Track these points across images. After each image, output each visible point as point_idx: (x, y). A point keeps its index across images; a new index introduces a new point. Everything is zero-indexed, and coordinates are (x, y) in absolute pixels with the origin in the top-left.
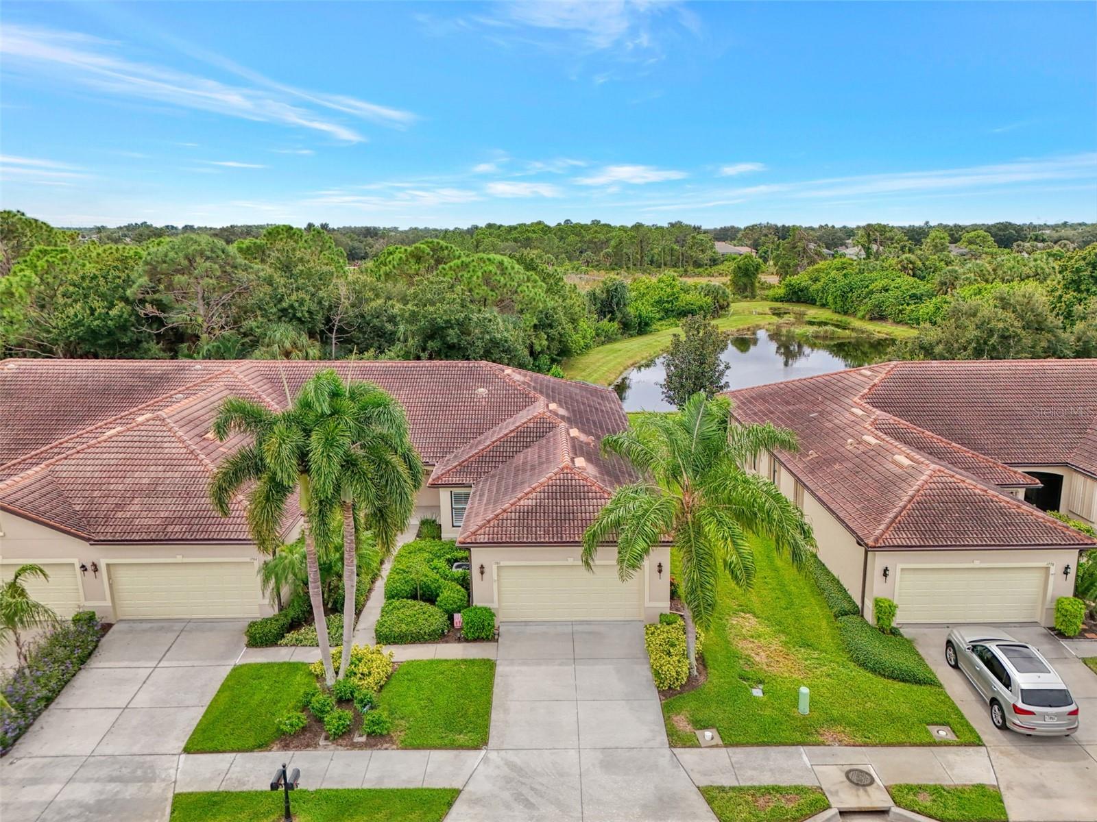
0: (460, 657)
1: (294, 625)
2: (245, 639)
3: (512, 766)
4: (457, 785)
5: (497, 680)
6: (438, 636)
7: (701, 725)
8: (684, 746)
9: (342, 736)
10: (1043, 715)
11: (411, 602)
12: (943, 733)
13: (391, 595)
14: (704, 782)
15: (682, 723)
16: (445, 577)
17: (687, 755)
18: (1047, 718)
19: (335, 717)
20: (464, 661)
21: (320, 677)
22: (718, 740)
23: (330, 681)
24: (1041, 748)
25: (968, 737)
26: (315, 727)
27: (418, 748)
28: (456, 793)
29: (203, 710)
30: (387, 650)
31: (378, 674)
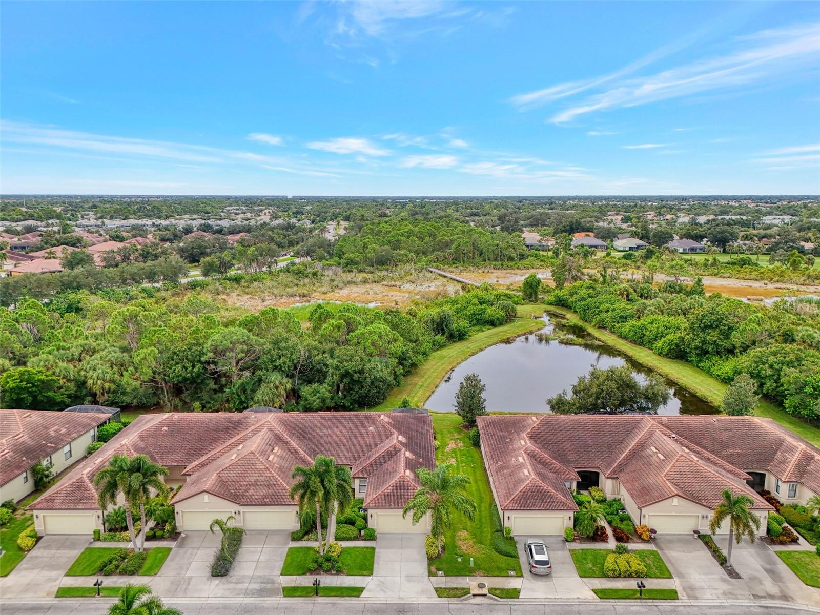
0: (363, 546)
1: (307, 533)
2: (290, 538)
3: (381, 581)
4: (364, 586)
5: (376, 554)
6: (356, 539)
7: (439, 570)
8: (433, 576)
9: (328, 571)
10: (540, 568)
11: (346, 525)
12: (512, 573)
13: (338, 523)
14: (436, 586)
15: (433, 569)
16: (358, 516)
17: (433, 579)
18: (541, 569)
19: (326, 565)
20: (365, 547)
21: (318, 552)
22: (443, 575)
23: (322, 554)
24: (539, 578)
25: (519, 574)
26: (320, 568)
27: (352, 575)
28: (364, 588)
29: (283, 562)
30: (340, 543)
31: (338, 552)
